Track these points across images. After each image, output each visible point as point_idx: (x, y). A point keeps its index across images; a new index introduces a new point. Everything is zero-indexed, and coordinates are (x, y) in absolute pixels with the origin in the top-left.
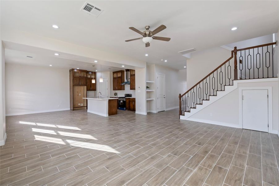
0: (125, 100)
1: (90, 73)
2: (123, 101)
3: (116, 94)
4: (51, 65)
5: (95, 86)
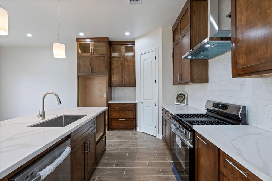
5: (133, 76)
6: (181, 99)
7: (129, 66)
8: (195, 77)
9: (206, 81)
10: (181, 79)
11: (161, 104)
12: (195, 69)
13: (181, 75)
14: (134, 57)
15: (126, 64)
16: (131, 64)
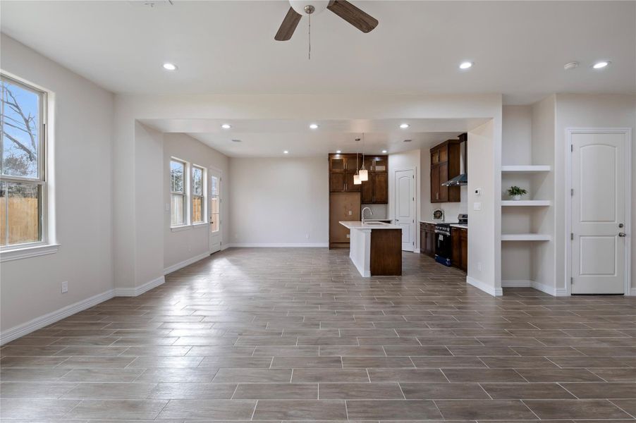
0: (448, 234)
1: (377, 159)
2: (445, 236)
3: (438, 214)
4: (286, 152)
5: (384, 192)
6: (438, 215)
7: (380, 181)
8: (451, 198)
9: (459, 200)
10: (440, 198)
11: (419, 220)
12: (451, 193)
13: (439, 195)
14: (386, 172)
15: (377, 179)
16: (383, 180)
